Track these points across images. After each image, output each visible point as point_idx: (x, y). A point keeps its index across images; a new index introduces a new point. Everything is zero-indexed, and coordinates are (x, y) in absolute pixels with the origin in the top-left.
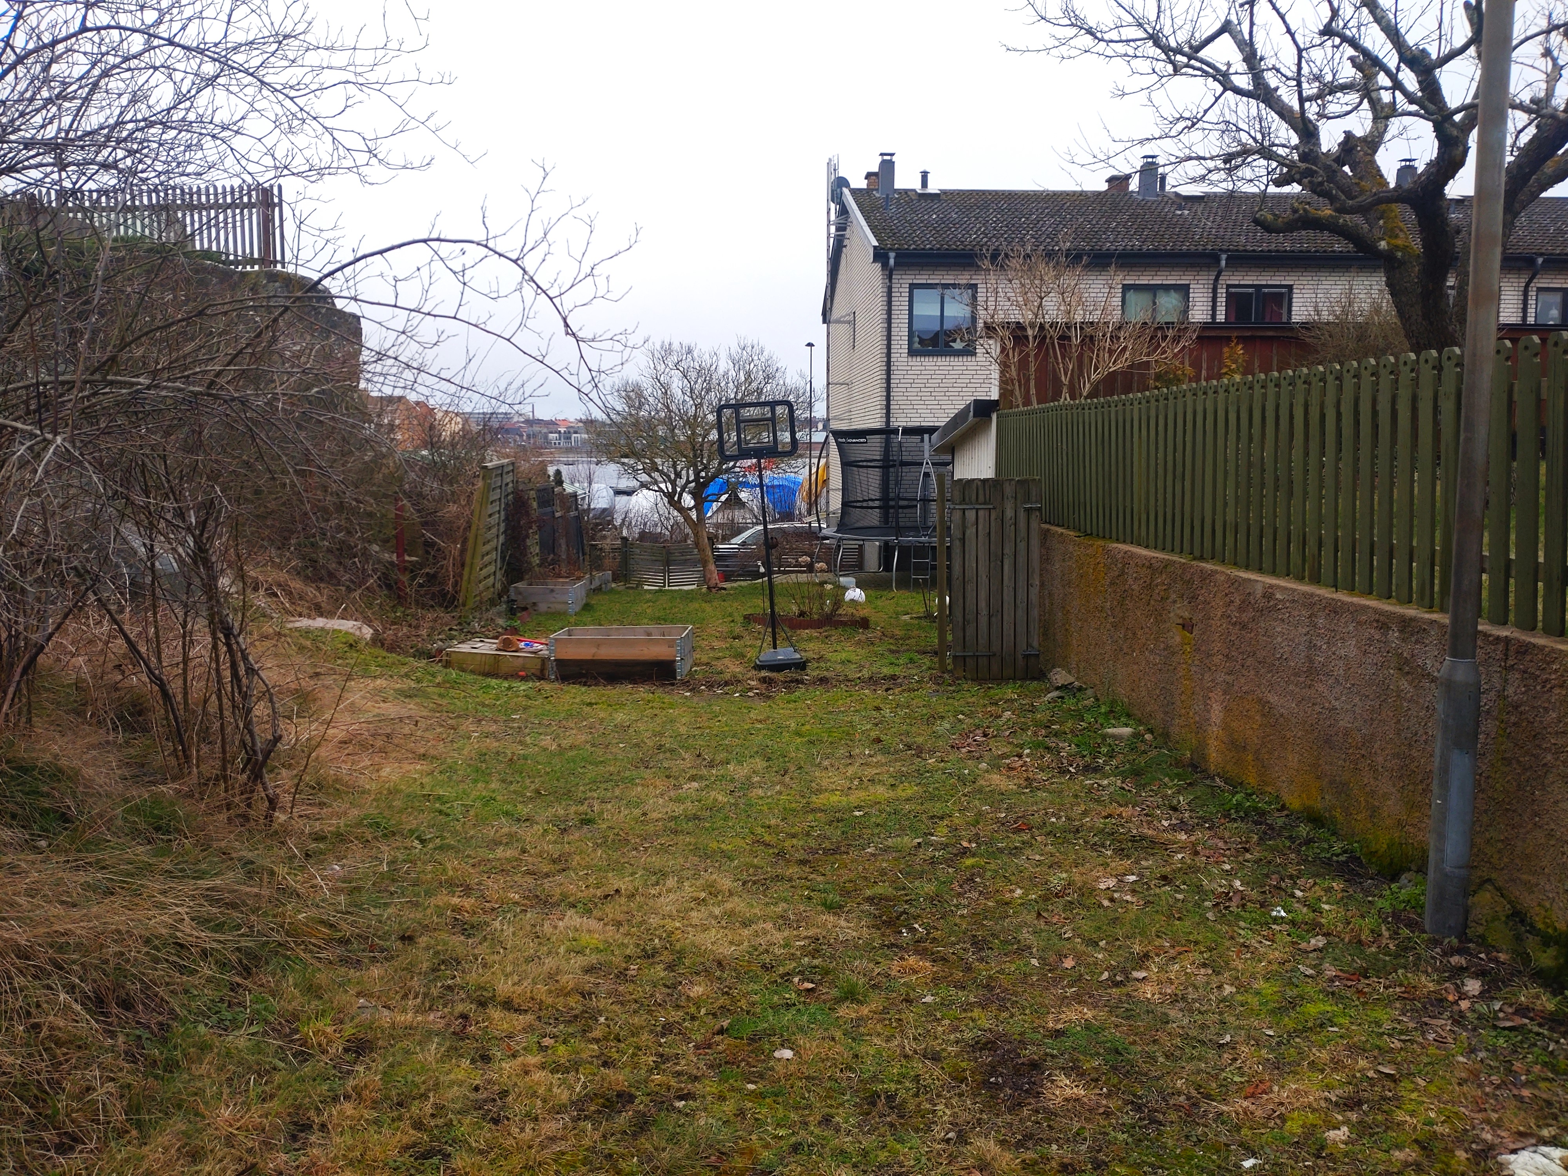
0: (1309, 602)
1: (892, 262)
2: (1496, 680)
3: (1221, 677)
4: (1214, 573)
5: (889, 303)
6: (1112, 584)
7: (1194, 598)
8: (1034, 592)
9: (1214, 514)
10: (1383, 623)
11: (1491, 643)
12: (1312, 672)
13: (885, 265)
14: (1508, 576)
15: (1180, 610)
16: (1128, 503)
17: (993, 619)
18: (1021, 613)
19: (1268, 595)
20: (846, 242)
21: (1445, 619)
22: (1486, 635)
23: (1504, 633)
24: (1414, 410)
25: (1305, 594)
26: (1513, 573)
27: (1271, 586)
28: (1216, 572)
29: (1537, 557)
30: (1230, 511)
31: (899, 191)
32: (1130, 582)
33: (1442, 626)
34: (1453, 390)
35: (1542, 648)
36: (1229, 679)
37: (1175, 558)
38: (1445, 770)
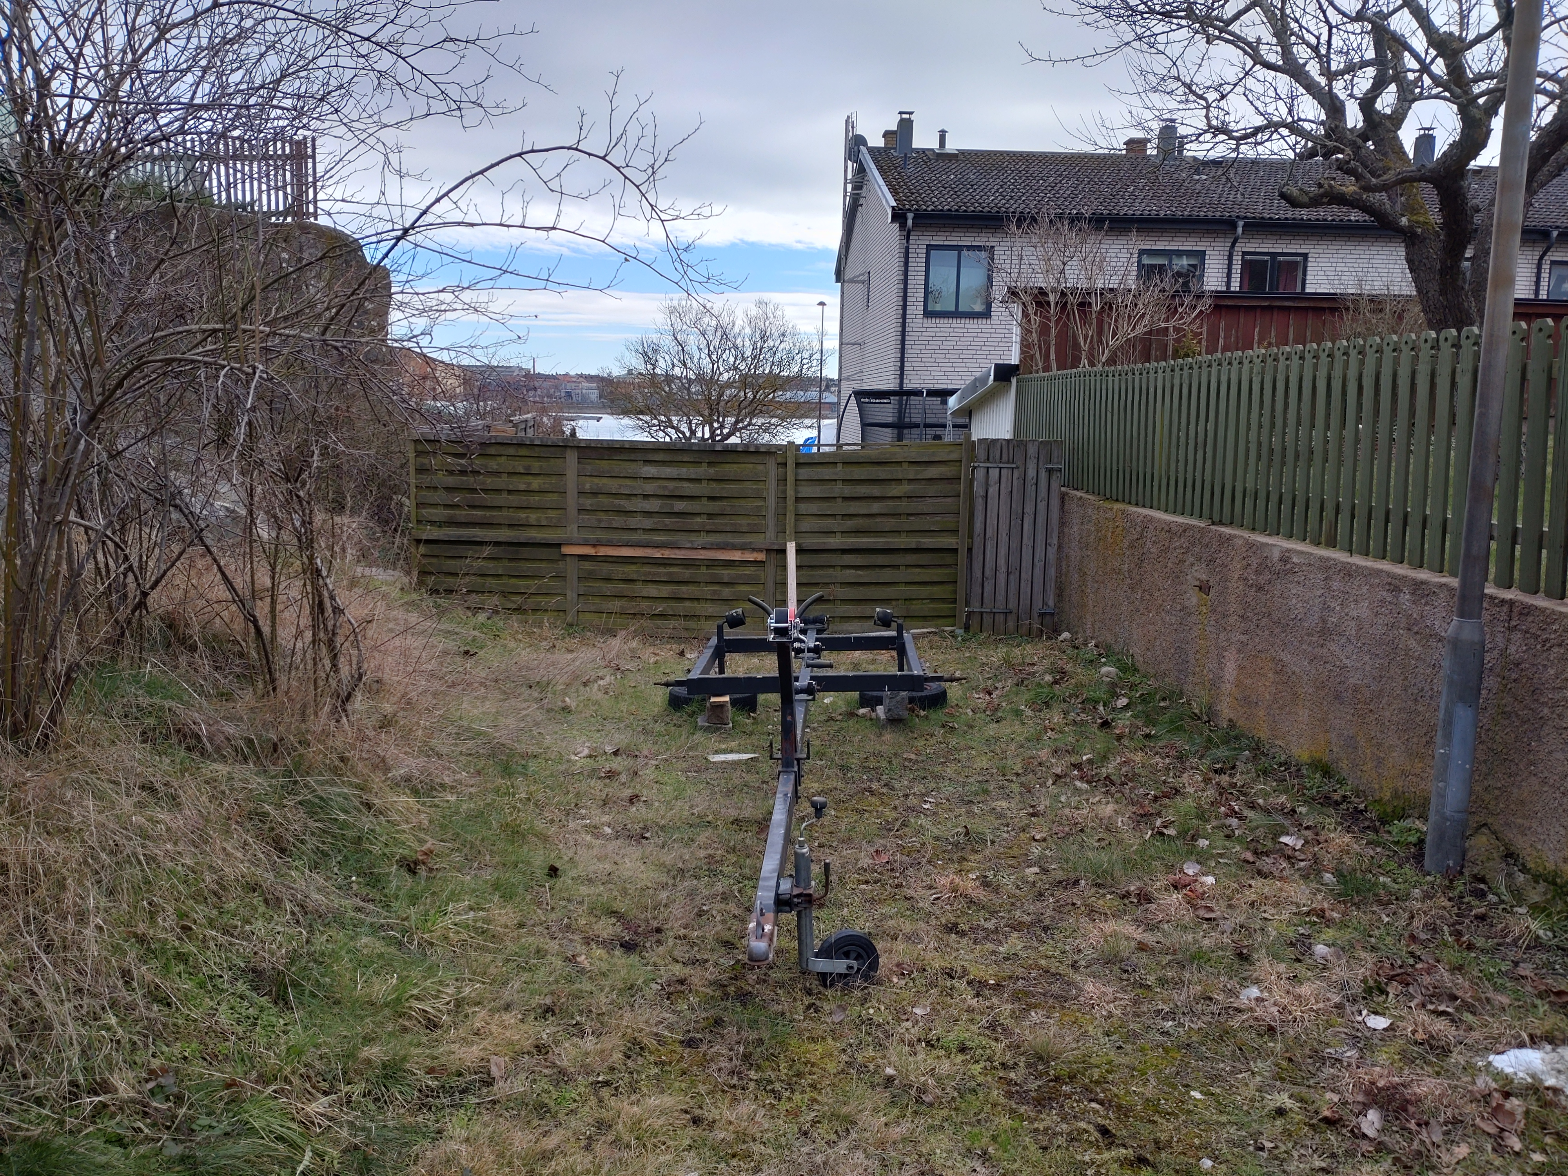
0: (1326, 565)
1: (910, 222)
2: (1500, 640)
3: (1236, 637)
4: (1230, 538)
5: (906, 263)
6: (1131, 547)
7: (1212, 561)
8: (1052, 552)
9: (1234, 480)
10: (1394, 585)
11: (1496, 605)
12: (1325, 632)
13: (903, 226)
14: (1514, 543)
15: (1199, 572)
16: (1149, 470)
17: (1011, 577)
18: (1038, 572)
19: (1285, 559)
20: (862, 201)
21: (1454, 582)
22: (1492, 598)
23: (1508, 595)
24: (1433, 385)
25: (1321, 558)
26: (1520, 540)
27: (1288, 550)
28: (1235, 536)
29: (1542, 526)
30: (1250, 477)
31: (917, 151)
32: (1149, 544)
33: (1451, 589)
34: (1470, 368)
35: (1543, 610)
36: (1243, 638)
37: (1194, 522)
38: (1449, 722)
